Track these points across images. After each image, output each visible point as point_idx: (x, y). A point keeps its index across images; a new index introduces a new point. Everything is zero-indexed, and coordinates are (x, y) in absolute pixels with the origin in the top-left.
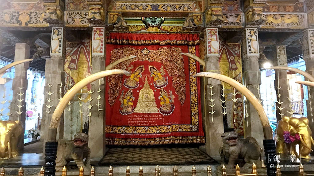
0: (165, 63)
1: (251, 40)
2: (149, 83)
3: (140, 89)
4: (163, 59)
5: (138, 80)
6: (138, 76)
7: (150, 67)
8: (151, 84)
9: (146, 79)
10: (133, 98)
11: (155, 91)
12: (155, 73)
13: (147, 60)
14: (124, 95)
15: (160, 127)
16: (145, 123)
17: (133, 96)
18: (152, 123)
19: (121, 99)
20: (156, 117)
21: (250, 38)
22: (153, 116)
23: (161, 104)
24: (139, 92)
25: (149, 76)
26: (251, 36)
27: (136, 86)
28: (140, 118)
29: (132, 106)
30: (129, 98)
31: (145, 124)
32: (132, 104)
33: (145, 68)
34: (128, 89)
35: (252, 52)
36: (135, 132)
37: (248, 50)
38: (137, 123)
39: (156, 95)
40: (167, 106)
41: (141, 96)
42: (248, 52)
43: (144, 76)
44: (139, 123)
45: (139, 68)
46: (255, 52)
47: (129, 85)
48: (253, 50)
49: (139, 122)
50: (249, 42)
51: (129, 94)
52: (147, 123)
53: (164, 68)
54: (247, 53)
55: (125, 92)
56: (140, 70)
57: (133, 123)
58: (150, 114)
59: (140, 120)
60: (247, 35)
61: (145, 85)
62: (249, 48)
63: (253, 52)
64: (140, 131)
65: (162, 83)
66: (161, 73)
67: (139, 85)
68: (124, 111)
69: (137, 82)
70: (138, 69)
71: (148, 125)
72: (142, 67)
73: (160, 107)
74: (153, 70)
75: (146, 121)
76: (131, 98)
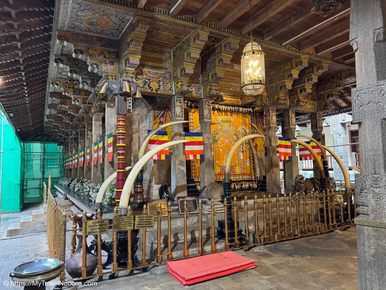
42: (291, 125)
50: (291, 119)
60: (290, 113)
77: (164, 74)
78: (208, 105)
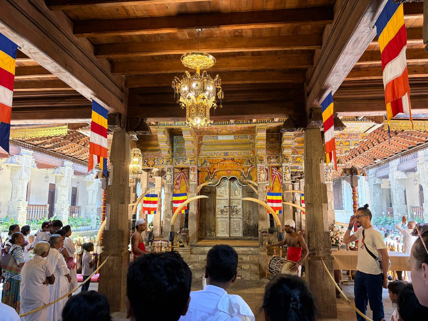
1: (285, 173)
21: (285, 171)
26: (286, 170)
35: (286, 181)
37: (283, 179)
46: (288, 181)
48: (286, 179)
50: (284, 174)
54: (283, 181)
60: (283, 170)
77: (158, 154)
78: (194, 171)
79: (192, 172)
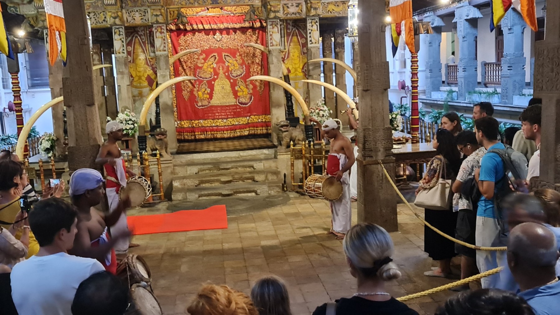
0: (241, 50)
1: (312, 30)
2: (224, 73)
3: (214, 80)
4: (238, 45)
5: (212, 70)
6: (212, 66)
7: (225, 55)
8: (227, 74)
9: (221, 68)
10: (209, 90)
11: (232, 81)
12: (231, 61)
13: (221, 47)
14: (199, 88)
15: (238, 119)
16: (223, 115)
17: (208, 88)
18: (231, 115)
19: (195, 93)
20: (234, 109)
21: (311, 28)
22: (231, 108)
23: (239, 94)
24: (214, 84)
25: (223, 65)
26: (312, 26)
27: (211, 77)
28: (217, 110)
29: (208, 99)
30: (203, 90)
31: (223, 117)
32: (208, 96)
33: (218, 56)
34: (202, 81)
35: (312, 43)
36: (214, 125)
37: (309, 41)
38: (214, 116)
39: (233, 85)
40: (244, 97)
41: (217, 88)
42: (309, 43)
43: (218, 65)
44: (217, 116)
45: (213, 56)
46: (316, 43)
47: (202, 76)
48: (313, 41)
49: (217, 114)
50: (310, 33)
51: (204, 86)
52: (225, 115)
53: (241, 55)
54: (307, 44)
55: (199, 85)
56: (213, 58)
57: (211, 116)
58: (227, 106)
59: (218, 113)
61: (220, 76)
62: (310, 39)
63: (314, 43)
64: (218, 124)
65: (239, 73)
66: (236, 61)
67: (214, 76)
68: (200, 104)
69: (211, 72)
70: (211, 57)
71: (226, 117)
72: (215, 56)
73: (238, 98)
74: (228, 58)
75: (224, 113)
76: (206, 90)
79: (158, 34)
